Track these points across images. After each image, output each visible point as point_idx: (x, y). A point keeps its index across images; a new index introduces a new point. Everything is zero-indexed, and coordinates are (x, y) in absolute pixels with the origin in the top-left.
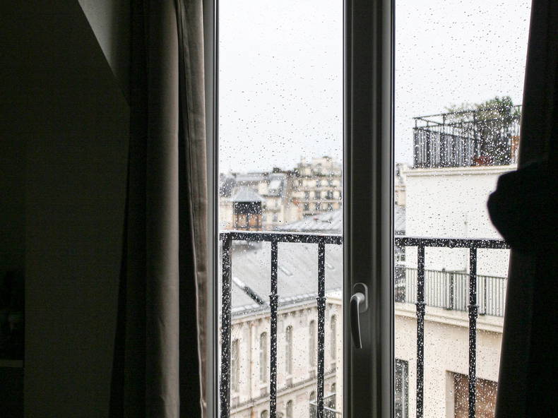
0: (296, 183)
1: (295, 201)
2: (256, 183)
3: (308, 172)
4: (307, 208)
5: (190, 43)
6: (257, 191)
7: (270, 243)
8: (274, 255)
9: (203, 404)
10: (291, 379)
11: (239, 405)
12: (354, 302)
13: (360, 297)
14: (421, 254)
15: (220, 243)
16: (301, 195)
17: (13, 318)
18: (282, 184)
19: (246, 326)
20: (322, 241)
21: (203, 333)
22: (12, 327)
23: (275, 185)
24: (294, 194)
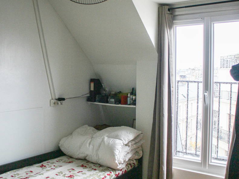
0: (194, 71)
1: (193, 75)
2: (185, 72)
3: (197, 69)
4: (196, 77)
5: (170, 41)
6: (185, 73)
7: (187, 83)
8: (188, 85)
9: (172, 115)
10: (192, 115)
11: (180, 120)
12: (205, 95)
13: (206, 94)
14: (220, 85)
15: (176, 83)
16: (195, 74)
17: (134, 97)
18: (191, 72)
19: (182, 103)
20: (198, 82)
21: (173, 101)
22: (133, 99)
23: (189, 72)
24: (193, 74)
